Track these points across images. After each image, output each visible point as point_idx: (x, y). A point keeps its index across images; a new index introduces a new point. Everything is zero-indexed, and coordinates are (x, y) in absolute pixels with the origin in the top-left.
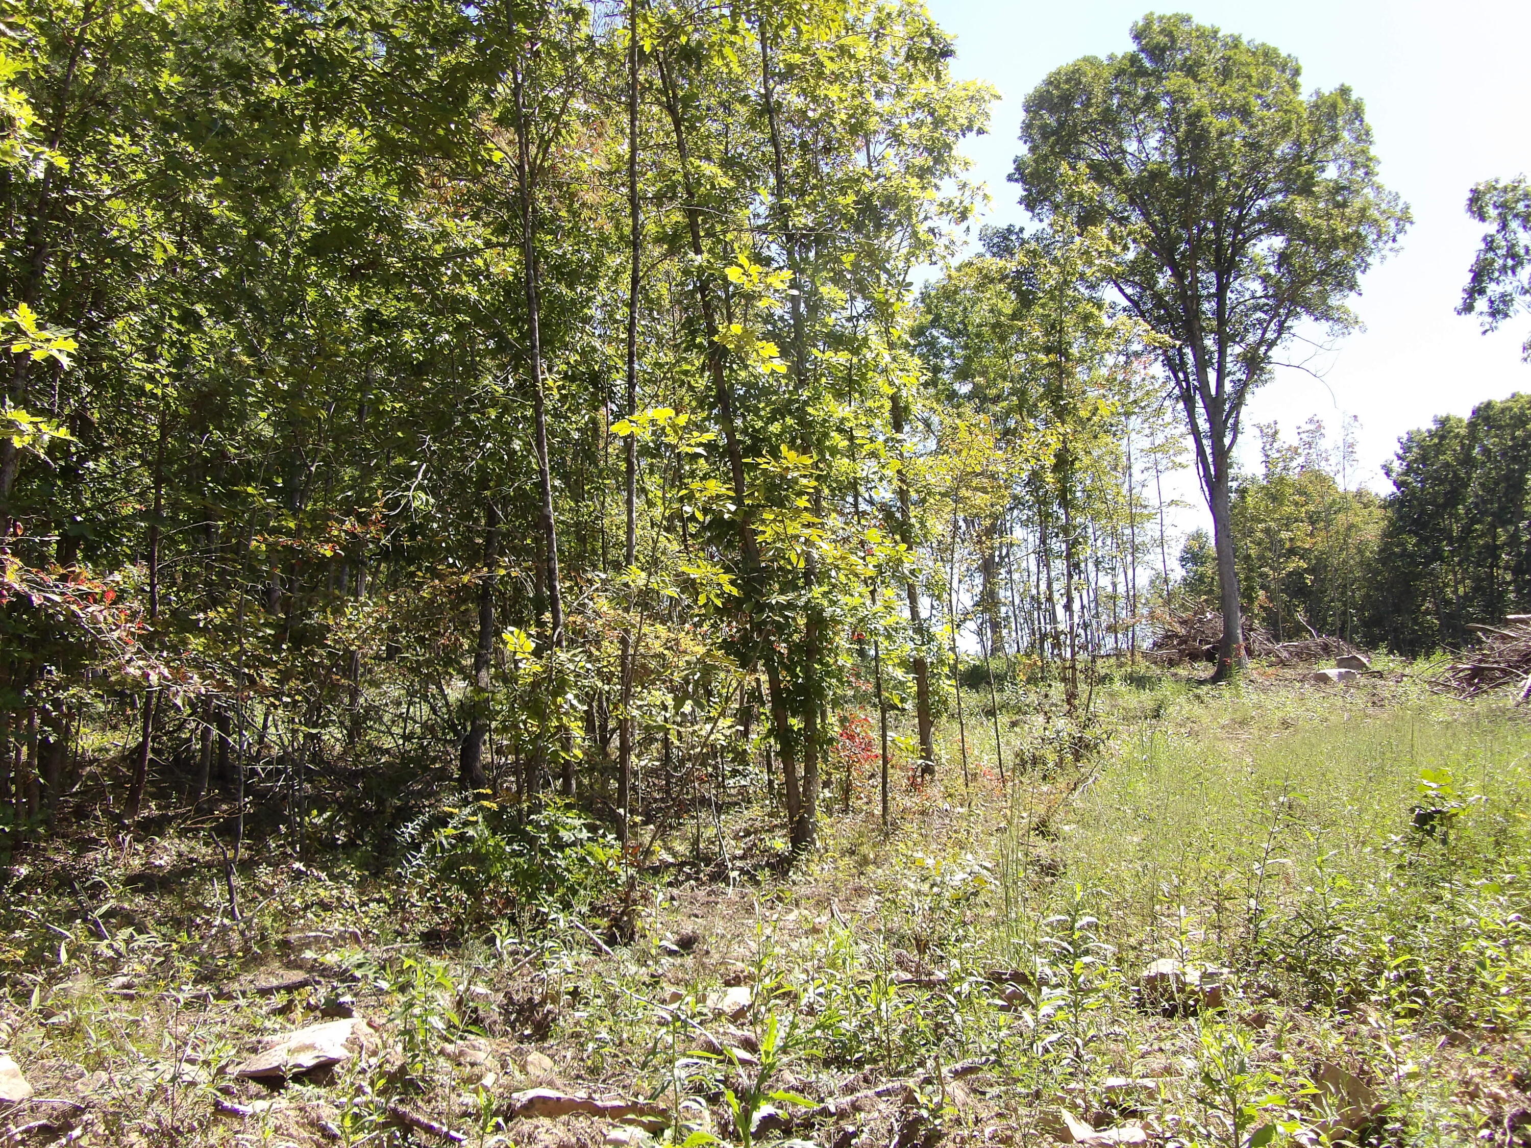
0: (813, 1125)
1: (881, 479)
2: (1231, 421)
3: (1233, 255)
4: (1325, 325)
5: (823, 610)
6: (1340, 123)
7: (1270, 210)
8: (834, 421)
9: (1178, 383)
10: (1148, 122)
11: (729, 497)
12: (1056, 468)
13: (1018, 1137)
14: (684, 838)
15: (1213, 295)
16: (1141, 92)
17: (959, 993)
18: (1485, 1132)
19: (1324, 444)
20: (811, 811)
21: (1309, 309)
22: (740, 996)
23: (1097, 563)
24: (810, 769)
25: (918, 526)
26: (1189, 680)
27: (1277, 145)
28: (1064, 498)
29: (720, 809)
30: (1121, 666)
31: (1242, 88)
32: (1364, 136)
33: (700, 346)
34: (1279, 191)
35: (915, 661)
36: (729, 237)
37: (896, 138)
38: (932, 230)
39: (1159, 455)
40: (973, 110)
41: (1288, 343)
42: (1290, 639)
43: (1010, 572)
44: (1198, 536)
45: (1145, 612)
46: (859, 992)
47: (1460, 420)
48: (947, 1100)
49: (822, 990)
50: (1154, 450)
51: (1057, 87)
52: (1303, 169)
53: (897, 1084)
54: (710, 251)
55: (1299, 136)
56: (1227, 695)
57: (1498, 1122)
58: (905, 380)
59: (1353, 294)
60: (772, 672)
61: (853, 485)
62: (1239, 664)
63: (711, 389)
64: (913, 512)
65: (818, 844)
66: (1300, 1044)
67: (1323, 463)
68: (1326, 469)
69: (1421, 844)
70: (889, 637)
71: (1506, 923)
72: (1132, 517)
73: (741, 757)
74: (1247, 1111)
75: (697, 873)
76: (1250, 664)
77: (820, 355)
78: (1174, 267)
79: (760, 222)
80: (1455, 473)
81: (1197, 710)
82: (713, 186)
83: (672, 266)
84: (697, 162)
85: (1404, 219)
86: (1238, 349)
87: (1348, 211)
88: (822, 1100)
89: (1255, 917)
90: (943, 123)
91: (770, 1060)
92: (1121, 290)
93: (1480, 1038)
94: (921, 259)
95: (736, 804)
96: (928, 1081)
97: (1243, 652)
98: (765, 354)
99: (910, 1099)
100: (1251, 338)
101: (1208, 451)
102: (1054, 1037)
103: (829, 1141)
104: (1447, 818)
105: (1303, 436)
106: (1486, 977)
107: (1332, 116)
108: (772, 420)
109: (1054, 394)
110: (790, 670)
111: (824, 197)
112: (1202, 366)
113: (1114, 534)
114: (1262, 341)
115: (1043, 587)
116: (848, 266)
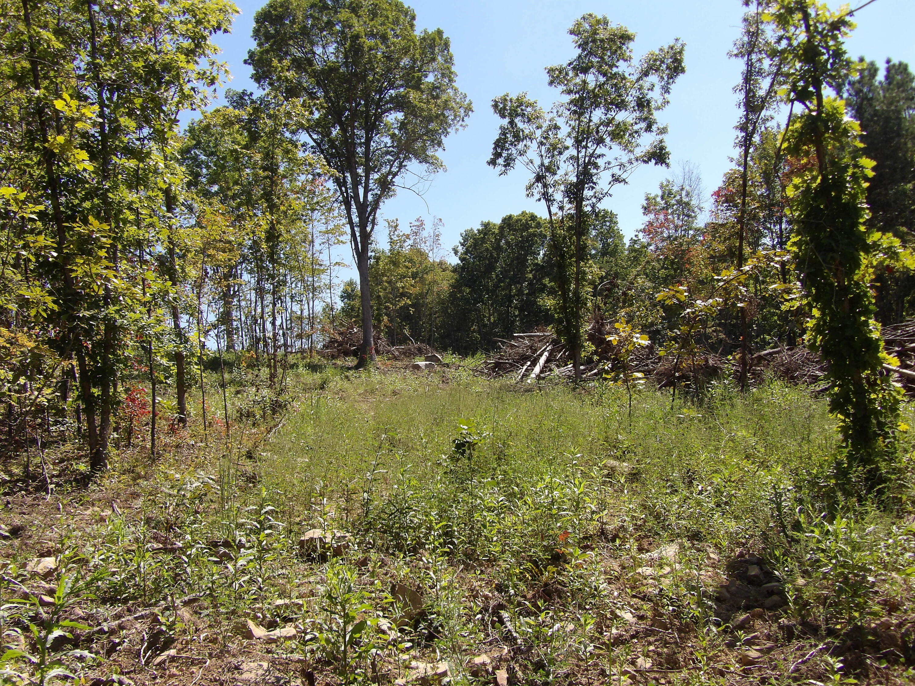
0: (93, 640)
1: (157, 241)
2: (371, 218)
3: (375, 120)
4: (425, 166)
5: (116, 321)
6: (437, 51)
7: (396, 96)
8: (125, 203)
9: (342, 193)
10: (329, 37)
11: (53, 248)
12: (268, 240)
13: (220, 637)
14: (19, 464)
15: (363, 143)
16: (325, 19)
17: (190, 554)
18: (479, 616)
19: (424, 234)
20: (105, 446)
21: (417, 156)
22: (50, 562)
23: (292, 297)
24: (105, 421)
25: (180, 271)
26: (342, 368)
27: (402, 59)
28: (272, 257)
29: (44, 445)
30: (303, 358)
31: (383, 24)
32: (449, 60)
33: (37, 149)
34: (402, 86)
35: (176, 353)
36: (59, 80)
37: (172, 29)
38: (193, 89)
39: (330, 235)
40: (221, 18)
41: (404, 175)
42: (401, 344)
43: (239, 301)
44: (351, 283)
45: (320, 327)
46: (126, 557)
47: (495, 225)
48: (178, 619)
49: (103, 557)
50: (327, 232)
51: (275, 10)
52: (416, 75)
53: (148, 612)
54: (46, 88)
55: (414, 55)
56: (363, 376)
57: (487, 610)
58: (173, 180)
59: (440, 150)
60: (81, 360)
61: (139, 244)
62: (372, 359)
63: (44, 177)
64: (177, 261)
65: (109, 467)
66: (386, 574)
67: (423, 245)
68: (424, 248)
69: (458, 460)
70: (158, 339)
71: (498, 502)
72: (313, 270)
73: (61, 413)
74: (351, 614)
75: (27, 486)
76: (377, 358)
77: (118, 161)
78: (341, 124)
79: (82, 73)
80: (491, 254)
81: (346, 384)
82: (49, 47)
83: (22, 95)
84: (39, 29)
85: (469, 109)
86: (376, 176)
87: (439, 101)
88: (99, 624)
89: (366, 503)
90: (202, 23)
91: (61, 602)
92: (310, 136)
93: (481, 565)
94: (186, 106)
95: (56, 442)
96: (167, 608)
97: (374, 351)
98: (80, 157)
99: (156, 620)
100: (385, 170)
101: (358, 234)
102: (246, 578)
103: (103, 649)
104: (471, 445)
105: (413, 228)
106: (485, 532)
107: (432, 46)
108: (83, 200)
109: (267, 196)
110: (93, 357)
111: (123, 61)
112: (356, 184)
113: (303, 281)
114: (390, 173)
115: (259, 310)
116: (138, 106)
